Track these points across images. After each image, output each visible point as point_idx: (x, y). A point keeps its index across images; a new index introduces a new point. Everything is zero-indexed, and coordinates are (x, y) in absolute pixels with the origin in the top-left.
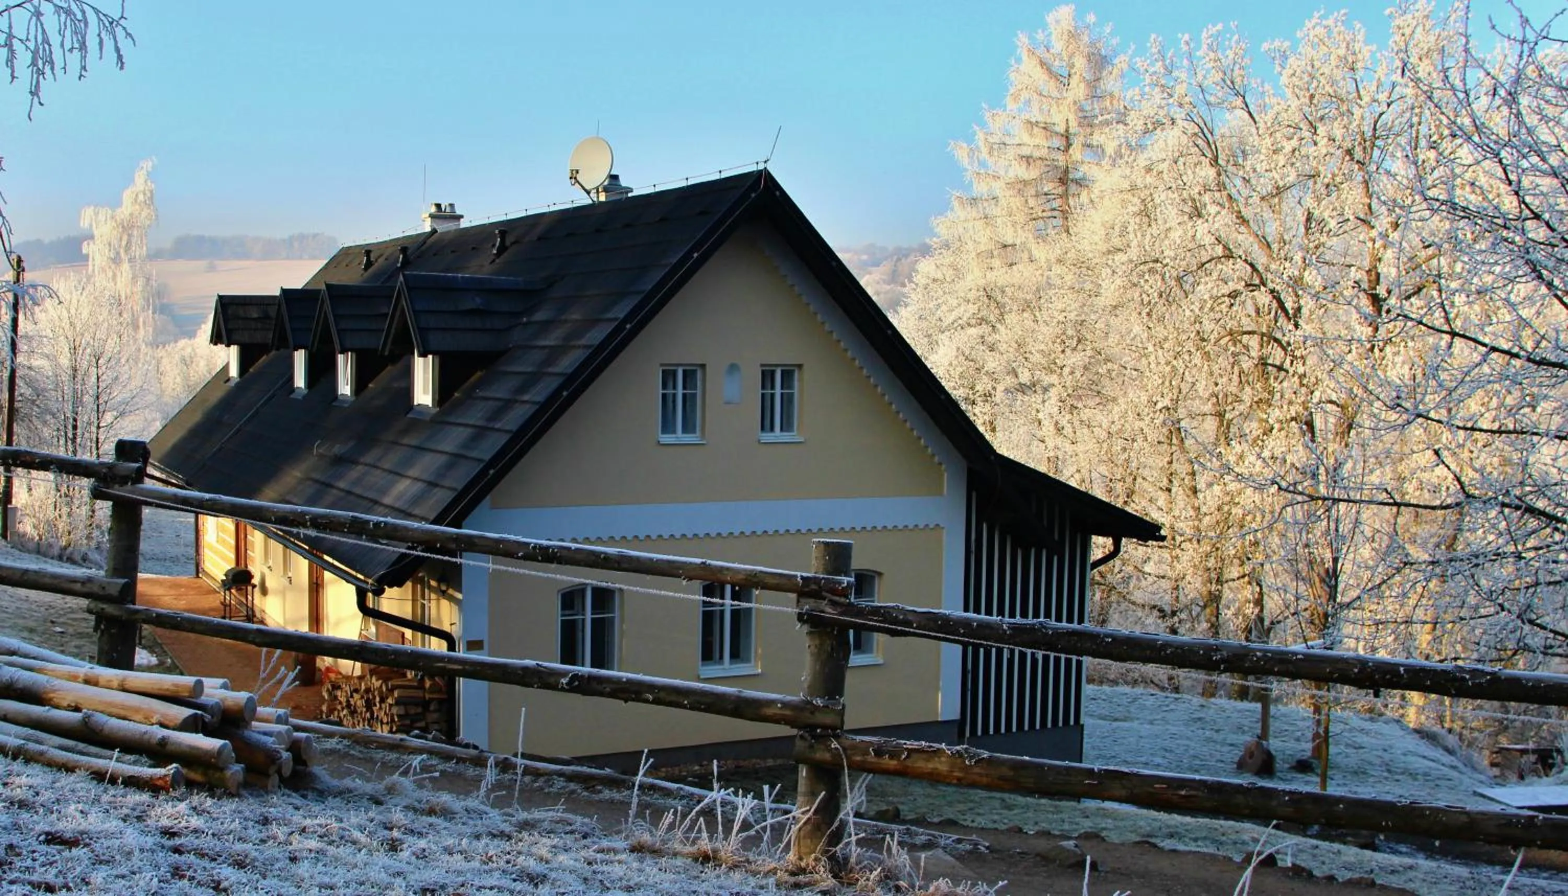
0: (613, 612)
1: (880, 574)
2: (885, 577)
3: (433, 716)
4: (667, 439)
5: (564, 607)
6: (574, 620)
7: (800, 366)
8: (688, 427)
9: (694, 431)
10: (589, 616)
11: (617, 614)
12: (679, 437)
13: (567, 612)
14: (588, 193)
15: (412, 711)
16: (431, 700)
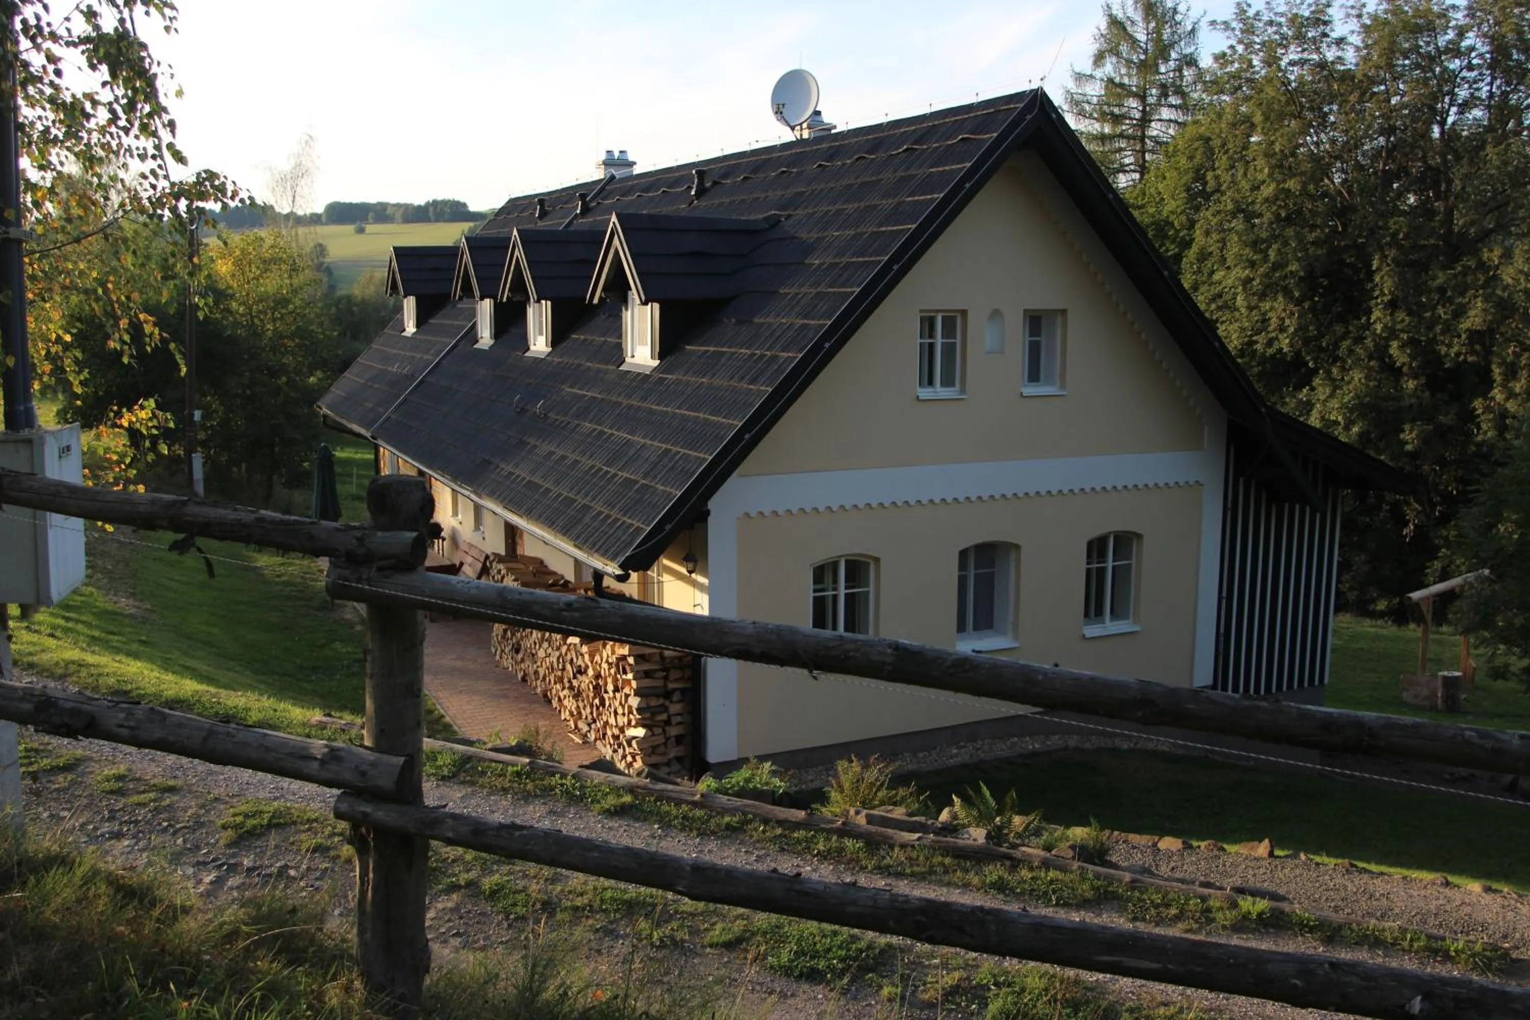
0: (867, 586)
1: (1139, 536)
2: (1146, 540)
3: (675, 708)
4: (925, 393)
5: (815, 583)
6: (824, 597)
7: (1064, 312)
8: (948, 381)
9: (953, 385)
10: (842, 592)
11: (872, 589)
12: (940, 391)
13: (819, 587)
14: (793, 128)
15: (654, 702)
16: (674, 690)
